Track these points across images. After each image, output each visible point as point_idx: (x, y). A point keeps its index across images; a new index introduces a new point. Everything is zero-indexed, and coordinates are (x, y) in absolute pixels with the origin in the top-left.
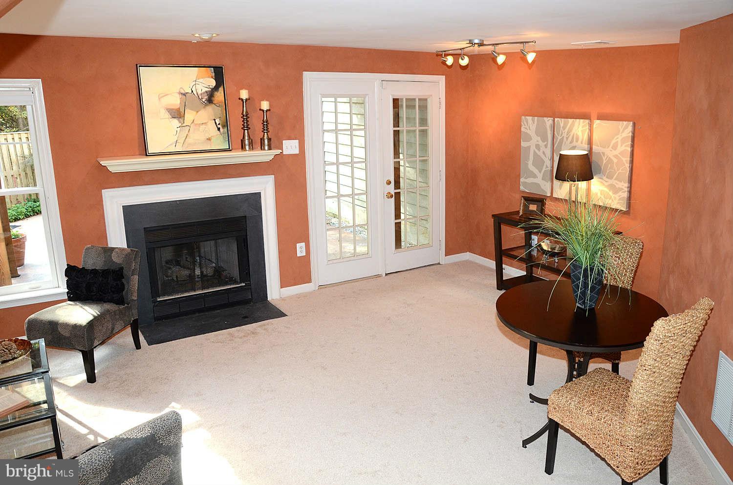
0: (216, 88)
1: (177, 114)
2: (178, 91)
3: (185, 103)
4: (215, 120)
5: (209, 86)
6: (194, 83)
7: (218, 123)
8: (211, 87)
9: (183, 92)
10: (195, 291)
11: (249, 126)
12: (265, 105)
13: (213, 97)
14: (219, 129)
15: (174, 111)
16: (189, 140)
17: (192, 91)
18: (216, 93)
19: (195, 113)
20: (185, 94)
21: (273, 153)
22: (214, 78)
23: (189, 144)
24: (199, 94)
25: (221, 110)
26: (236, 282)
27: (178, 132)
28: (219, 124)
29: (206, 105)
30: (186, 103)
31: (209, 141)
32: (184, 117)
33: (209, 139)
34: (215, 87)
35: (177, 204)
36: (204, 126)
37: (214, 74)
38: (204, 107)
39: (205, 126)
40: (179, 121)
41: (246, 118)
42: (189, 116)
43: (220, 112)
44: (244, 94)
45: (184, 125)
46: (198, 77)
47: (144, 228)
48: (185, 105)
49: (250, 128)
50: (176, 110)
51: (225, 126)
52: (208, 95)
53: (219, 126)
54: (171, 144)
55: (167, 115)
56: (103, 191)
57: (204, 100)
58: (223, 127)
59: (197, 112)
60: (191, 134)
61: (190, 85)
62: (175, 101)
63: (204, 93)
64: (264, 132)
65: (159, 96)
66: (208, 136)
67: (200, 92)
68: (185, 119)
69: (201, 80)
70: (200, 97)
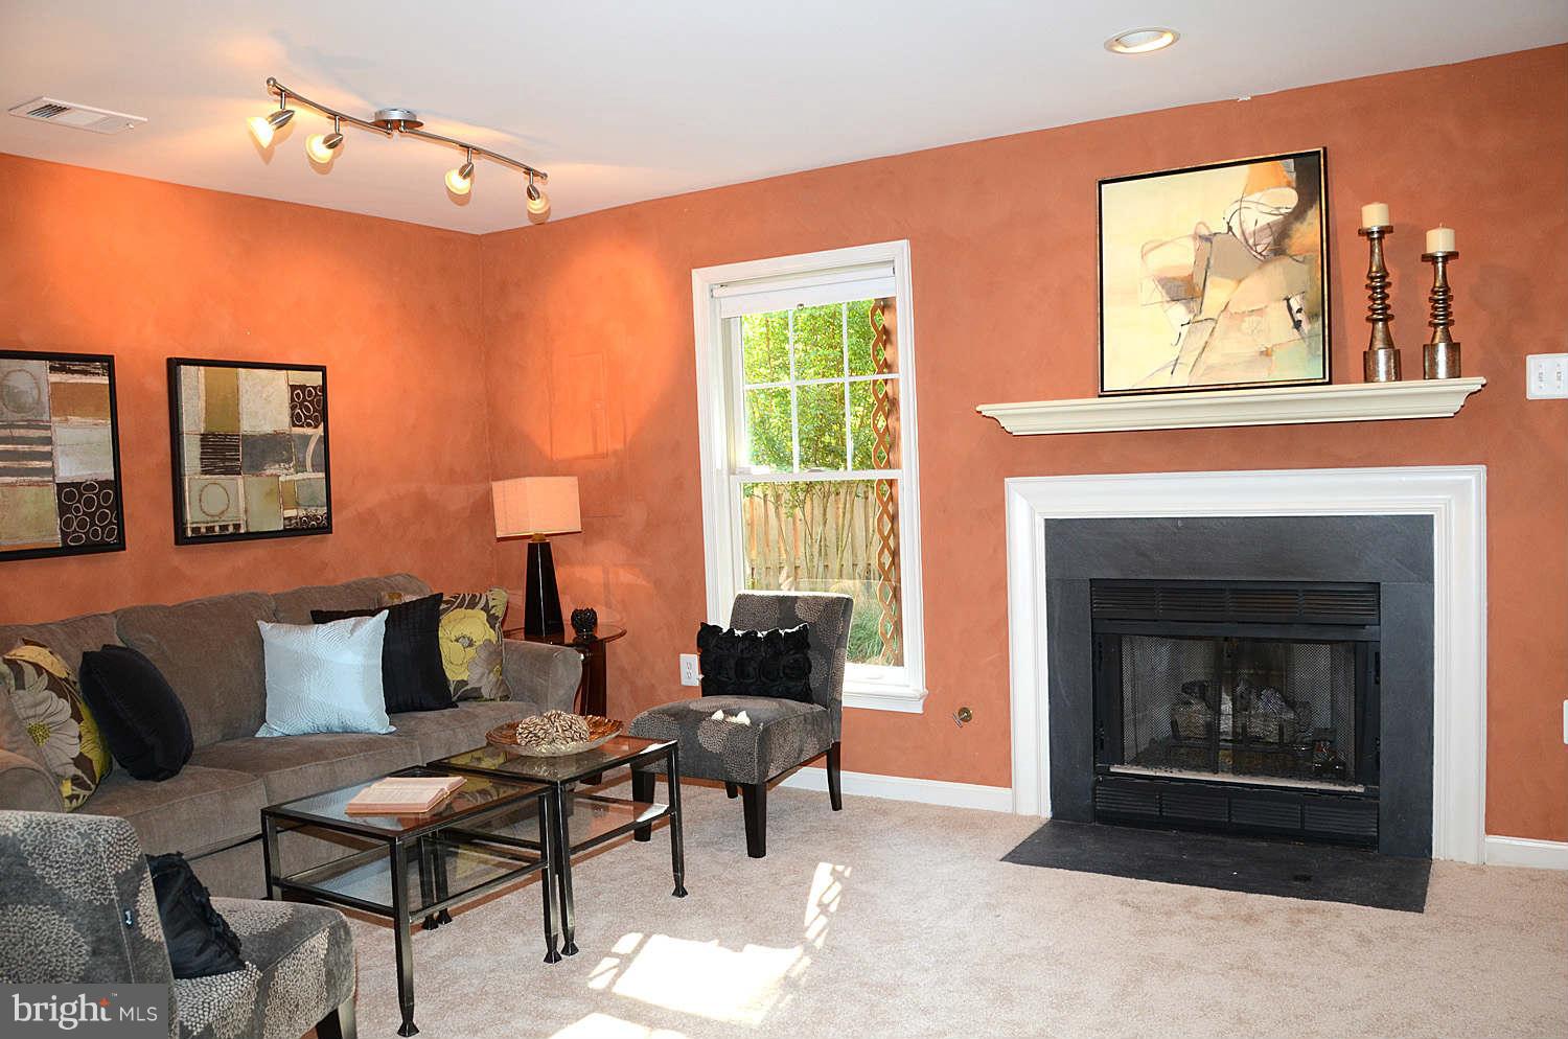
0: (1298, 214)
1: (1185, 291)
2: (1192, 232)
3: (1208, 259)
4: (1288, 300)
5: (1278, 208)
6: (1237, 206)
7: (1295, 308)
8: (1283, 211)
9: (1205, 232)
10: (1215, 772)
11: (1389, 312)
12: (1439, 241)
13: (1289, 236)
14: (1297, 325)
15: (1176, 283)
16: (1212, 358)
17: (1230, 229)
18: (1297, 225)
19: (1231, 283)
20: (1208, 239)
21: (1465, 388)
22: (1294, 184)
23: (1210, 368)
24: (1247, 233)
25: (1310, 271)
26: (1342, 778)
27: (1183, 337)
28: (1299, 311)
29: (1266, 261)
30: (1212, 262)
31: (1267, 359)
32: (1203, 296)
33: (1267, 353)
34: (1295, 209)
35: (1177, 527)
36: (1254, 318)
37: (1294, 175)
38: (1260, 268)
39: (1259, 318)
40: (1188, 308)
41: (1379, 284)
42: (1217, 294)
43: (1306, 277)
44: (1374, 216)
45: (1199, 318)
46: (1248, 191)
47: (1091, 580)
48: (1208, 266)
49: (1391, 317)
50: (1182, 281)
51: (1317, 315)
52: (1272, 233)
53: (1299, 317)
54: (1163, 368)
55: (1159, 295)
56: (1006, 480)
57: (1259, 249)
58: (1312, 317)
59: (1240, 281)
60: (1216, 342)
61: (1224, 212)
62: (1182, 257)
63: (1262, 229)
64: (1436, 326)
65: (1143, 247)
66: (1263, 343)
67: (1250, 227)
68: (1205, 301)
69: (1256, 197)
70: (1251, 242)
